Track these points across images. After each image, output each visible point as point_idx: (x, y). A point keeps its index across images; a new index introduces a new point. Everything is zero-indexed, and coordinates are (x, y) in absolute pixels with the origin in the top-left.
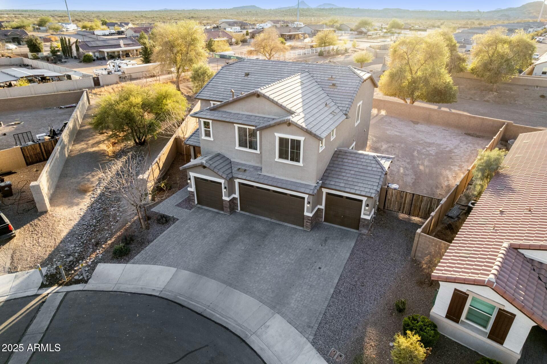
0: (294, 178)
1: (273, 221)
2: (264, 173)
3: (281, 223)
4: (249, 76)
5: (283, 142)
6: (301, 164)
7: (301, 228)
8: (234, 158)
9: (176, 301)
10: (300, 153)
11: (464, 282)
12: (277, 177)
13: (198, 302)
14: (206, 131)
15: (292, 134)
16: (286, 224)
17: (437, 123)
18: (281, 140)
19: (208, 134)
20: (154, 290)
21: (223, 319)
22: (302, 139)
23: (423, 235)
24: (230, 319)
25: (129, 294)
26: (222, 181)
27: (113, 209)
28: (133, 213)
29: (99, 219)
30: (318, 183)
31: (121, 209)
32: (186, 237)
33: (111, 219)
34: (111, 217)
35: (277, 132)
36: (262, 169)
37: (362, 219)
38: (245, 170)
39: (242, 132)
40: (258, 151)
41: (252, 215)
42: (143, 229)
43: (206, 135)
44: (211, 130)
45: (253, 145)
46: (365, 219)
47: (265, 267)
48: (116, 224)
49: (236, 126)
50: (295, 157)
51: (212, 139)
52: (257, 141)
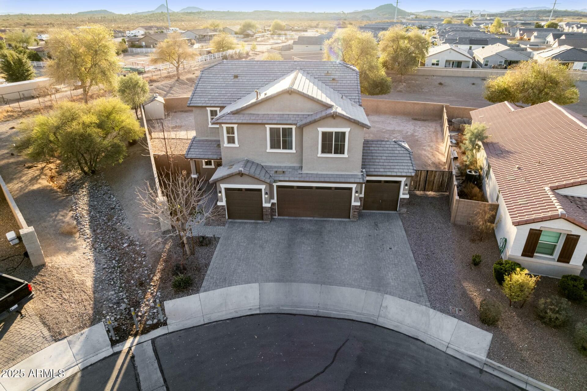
0: (338, 171)
1: (315, 219)
2: (304, 171)
3: (326, 219)
4: (238, 78)
5: (326, 136)
6: (346, 155)
7: (347, 220)
8: (265, 162)
9: (280, 312)
10: (344, 144)
11: (534, 221)
12: (320, 173)
13: (306, 307)
14: (228, 137)
15: (337, 127)
16: (331, 219)
17: (385, 113)
18: (324, 134)
19: (231, 140)
20: (251, 309)
21: (341, 313)
22: (347, 130)
23: (461, 201)
24: (347, 312)
25: (228, 321)
26: (263, 187)
27: (125, 245)
28: (159, 243)
29: (117, 259)
30: (362, 172)
31: (137, 243)
32: (242, 252)
33: (133, 256)
34: (131, 254)
35: (321, 127)
36: (301, 168)
37: (401, 199)
38: (284, 172)
39: (274, 133)
40: (294, 151)
41: (292, 218)
42: (187, 255)
43: (229, 142)
44: (236, 135)
45: (287, 145)
46: (404, 199)
47: (344, 260)
48: (147, 259)
49: (268, 127)
50: (340, 150)
51: (236, 145)
52: (292, 140)
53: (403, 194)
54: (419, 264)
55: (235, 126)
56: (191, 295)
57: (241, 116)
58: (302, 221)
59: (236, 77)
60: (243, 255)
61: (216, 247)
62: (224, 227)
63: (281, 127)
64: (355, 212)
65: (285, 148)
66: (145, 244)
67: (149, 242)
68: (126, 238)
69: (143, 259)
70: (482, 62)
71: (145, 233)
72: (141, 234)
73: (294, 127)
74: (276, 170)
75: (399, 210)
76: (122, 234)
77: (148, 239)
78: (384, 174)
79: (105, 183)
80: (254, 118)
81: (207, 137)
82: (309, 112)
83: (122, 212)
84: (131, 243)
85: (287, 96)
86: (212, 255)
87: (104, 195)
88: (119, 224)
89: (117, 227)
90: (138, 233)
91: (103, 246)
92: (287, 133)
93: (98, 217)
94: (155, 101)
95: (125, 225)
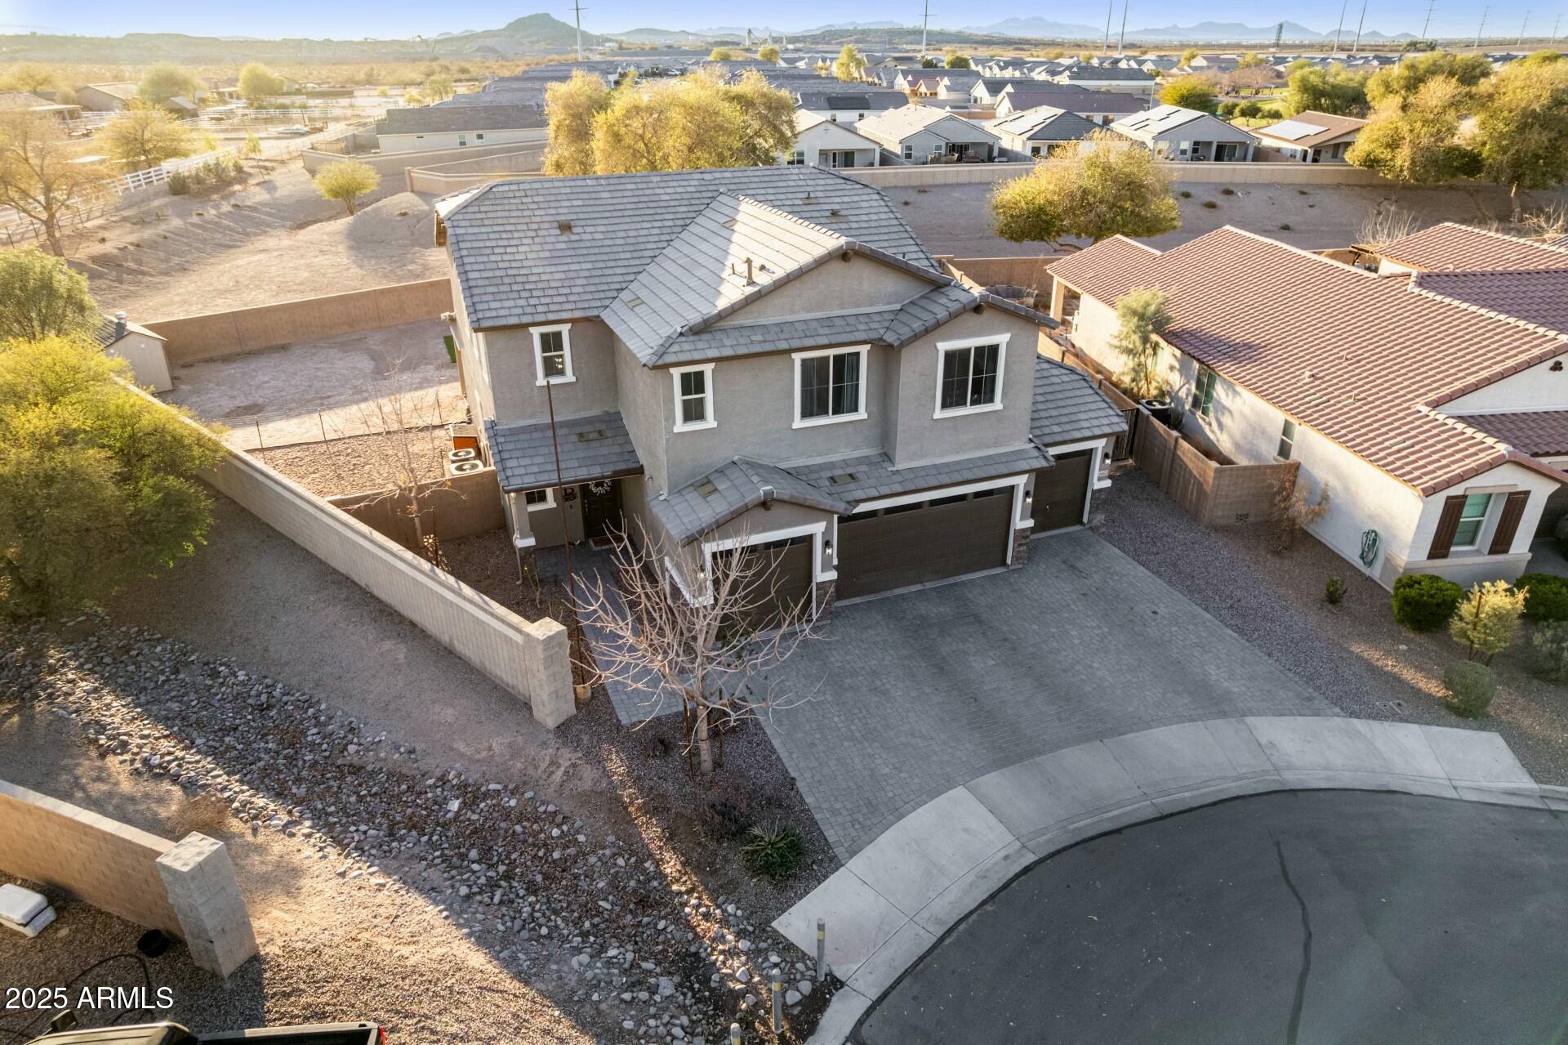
0: (978, 448)
1: (928, 585)
2: (901, 464)
3: (952, 580)
4: (575, 231)
5: (956, 361)
6: (998, 405)
7: (1001, 570)
8: (787, 459)
9: (1079, 839)
10: (994, 377)
12: (938, 461)
13: (1119, 805)
14: (686, 405)
15: (980, 334)
16: (964, 578)
18: (950, 356)
19: (694, 412)
20: (1007, 857)
22: (1002, 339)
23: (1225, 470)
24: (1211, 783)
25: (989, 908)
26: (816, 528)
27: (455, 805)
28: (574, 765)
29: (474, 854)
30: (1031, 441)
31: (492, 786)
32: (843, 718)
33: (518, 828)
34: (503, 825)
35: (944, 340)
36: (887, 457)
37: (1094, 492)
38: (851, 475)
39: (814, 372)
40: (862, 414)
41: (872, 597)
42: (703, 775)
43: (687, 418)
44: (709, 395)
45: (844, 402)
46: (1100, 490)
47: (1091, 667)
48: (578, 824)
49: (798, 357)
50: (983, 391)
51: (710, 422)
52: (857, 385)
53: (1099, 480)
54: (1240, 631)
55: (707, 369)
56: (826, 877)
57: (719, 335)
58: (903, 597)
59: (566, 227)
60: (853, 727)
63: (830, 353)
64: (1020, 545)
65: (837, 410)
66: (525, 783)
67: (531, 771)
68: (431, 782)
69: (565, 828)
70: (897, 149)
71: (490, 749)
72: (478, 756)
73: (864, 350)
74: (829, 474)
75: (1090, 521)
76: (396, 776)
77: (519, 765)
78: (1067, 437)
79: (140, 632)
80: (760, 338)
81: (532, 416)
82: (889, 303)
83: (323, 706)
84: (471, 795)
85: (839, 266)
86: (773, 751)
87: (177, 672)
88: (351, 748)
89: (356, 760)
90: (461, 755)
91: (372, 832)
92: (846, 367)
93: (240, 747)
94: (129, 337)
95: (383, 745)
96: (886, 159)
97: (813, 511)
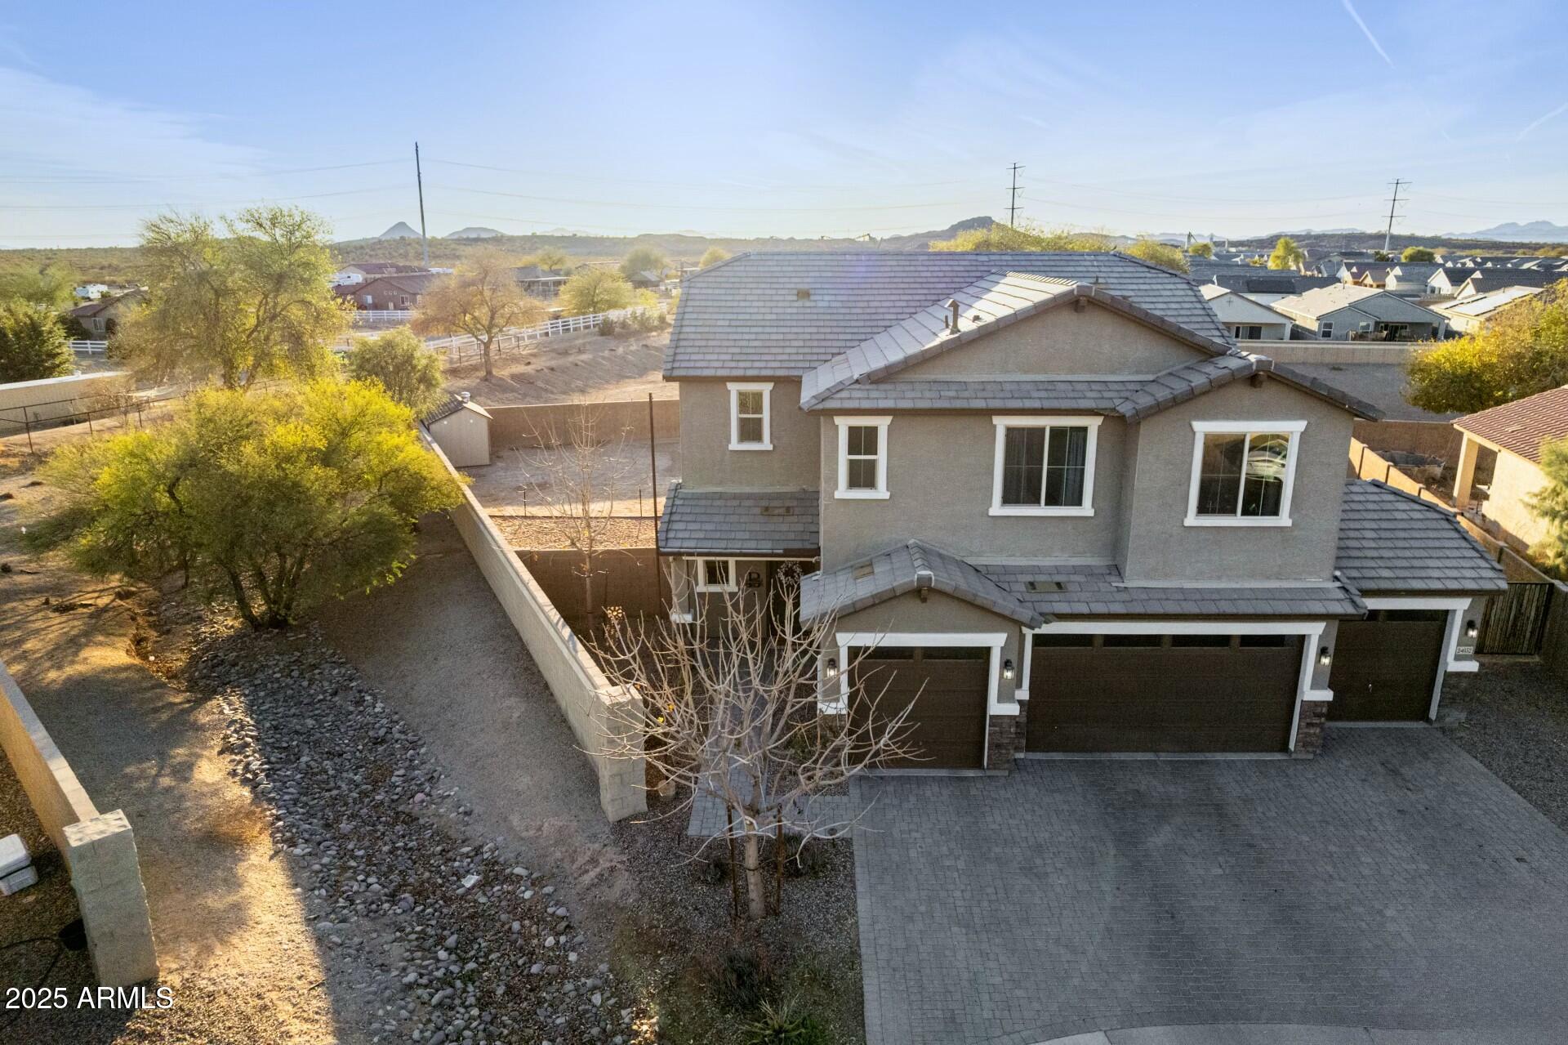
0: (1252, 576)
1: (1164, 757)
2: (1133, 581)
4: (812, 298)
6: (1284, 519)
7: (1278, 756)
8: (979, 554)
12: (1188, 585)
14: (853, 465)
16: (1219, 757)
18: (1215, 444)
19: (862, 476)
22: (1294, 428)
27: (470, 881)
28: (612, 869)
29: (451, 941)
30: (1336, 578)
31: (518, 870)
32: (968, 895)
33: (516, 926)
34: (504, 917)
35: (1203, 417)
36: (1117, 570)
37: (1448, 675)
38: (1059, 585)
39: (1022, 445)
40: (1086, 509)
41: (1077, 757)
42: (749, 919)
43: (854, 483)
44: (882, 457)
45: (1063, 491)
46: (1459, 675)
47: (1380, 912)
48: (579, 939)
49: (1001, 423)
50: (1263, 500)
51: (881, 492)
52: (1082, 471)
53: (1458, 658)
55: (883, 424)
57: (901, 387)
58: (1123, 765)
59: (804, 294)
60: (976, 910)
61: (851, 879)
62: (845, 799)
63: (1047, 422)
64: (1309, 725)
65: (1052, 500)
66: (553, 875)
67: (566, 865)
68: (466, 850)
69: (563, 939)
70: (1314, 326)
71: (540, 829)
72: (524, 834)
73: (1093, 424)
74: (1030, 578)
75: (1439, 718)
76: (441, 836)
77: (558, 855)
78: (1400, 585)
79: (333, 654)
80: (952, 394)
81: (721, 483)
82: (1138, 372)
83: (423, 750)
84: (494, 873)
85: (1068, 318)
86: (853, 912)
87: (335, 693)
88: (419, 797)
89: (416, 811)
90: (511, 829)
91: (376, 887)
92: (1068, 443)
93: (331, 772)
94: (463, 412)
95: (448, 800)
96: (1298, 334)
97: (991, 616)
